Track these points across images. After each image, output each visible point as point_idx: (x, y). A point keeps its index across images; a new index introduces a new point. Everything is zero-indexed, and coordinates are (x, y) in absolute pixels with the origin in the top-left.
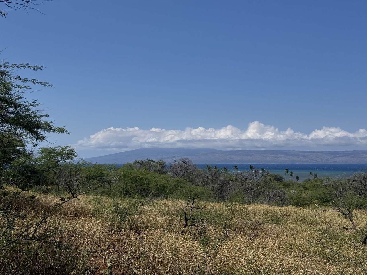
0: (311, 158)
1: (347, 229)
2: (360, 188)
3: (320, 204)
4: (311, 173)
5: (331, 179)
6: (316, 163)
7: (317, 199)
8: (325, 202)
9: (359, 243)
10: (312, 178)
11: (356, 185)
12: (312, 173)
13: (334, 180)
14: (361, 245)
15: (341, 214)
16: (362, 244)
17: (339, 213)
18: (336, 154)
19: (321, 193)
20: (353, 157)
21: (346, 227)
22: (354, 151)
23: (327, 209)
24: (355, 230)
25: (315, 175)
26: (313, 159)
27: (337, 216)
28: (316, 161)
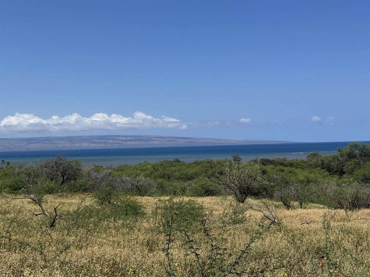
0: (3, 146)
1: (36, 215)
2: (52, 174)
3: (10, 193)
4: (3, 161)
5: (24, 165)
6: (9, 150)
7: (7, 187)
8: (16, 190)
9: (47, 227)
10: (4, 166)
11: (49, 171)
12: (5, 161)
13: (26, 166)
14: (48, 229)
15: (31, 200)
16: (50, 228)
17: (29, 200)
18: (29, 140)
19: (12, 181)
20: (46, 143)
21: (36, 213)
22: (48, 137)
23: (18, 196)
24: (44, 215)
25: (8, 163)
26: (5, 147)
27: (27, 203)
28: (9, 148)
